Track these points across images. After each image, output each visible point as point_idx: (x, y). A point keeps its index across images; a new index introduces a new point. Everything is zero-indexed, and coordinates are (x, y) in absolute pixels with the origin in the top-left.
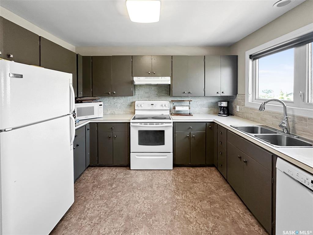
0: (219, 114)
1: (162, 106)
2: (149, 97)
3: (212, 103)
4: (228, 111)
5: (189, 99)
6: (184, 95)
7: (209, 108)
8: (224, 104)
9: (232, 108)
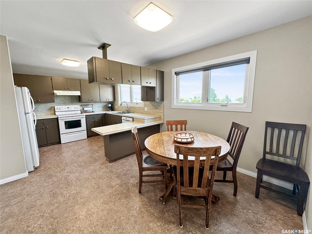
0: (108, 111)
1: (75, 108)
2: (65, 103)
3: (104, 105)
4: (112, 109)
5: (92, 104)
6: (89, 101)
7: (103, 108)
8: (110, 105)
9: (114, 107)
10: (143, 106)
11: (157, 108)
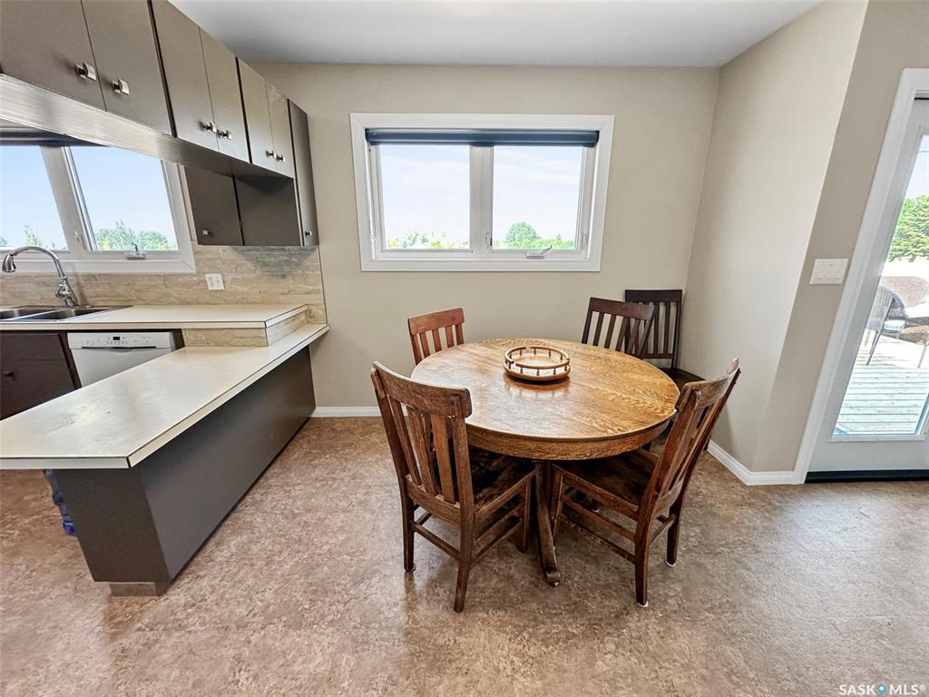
10: (194, 271)
11: (283, 276)
